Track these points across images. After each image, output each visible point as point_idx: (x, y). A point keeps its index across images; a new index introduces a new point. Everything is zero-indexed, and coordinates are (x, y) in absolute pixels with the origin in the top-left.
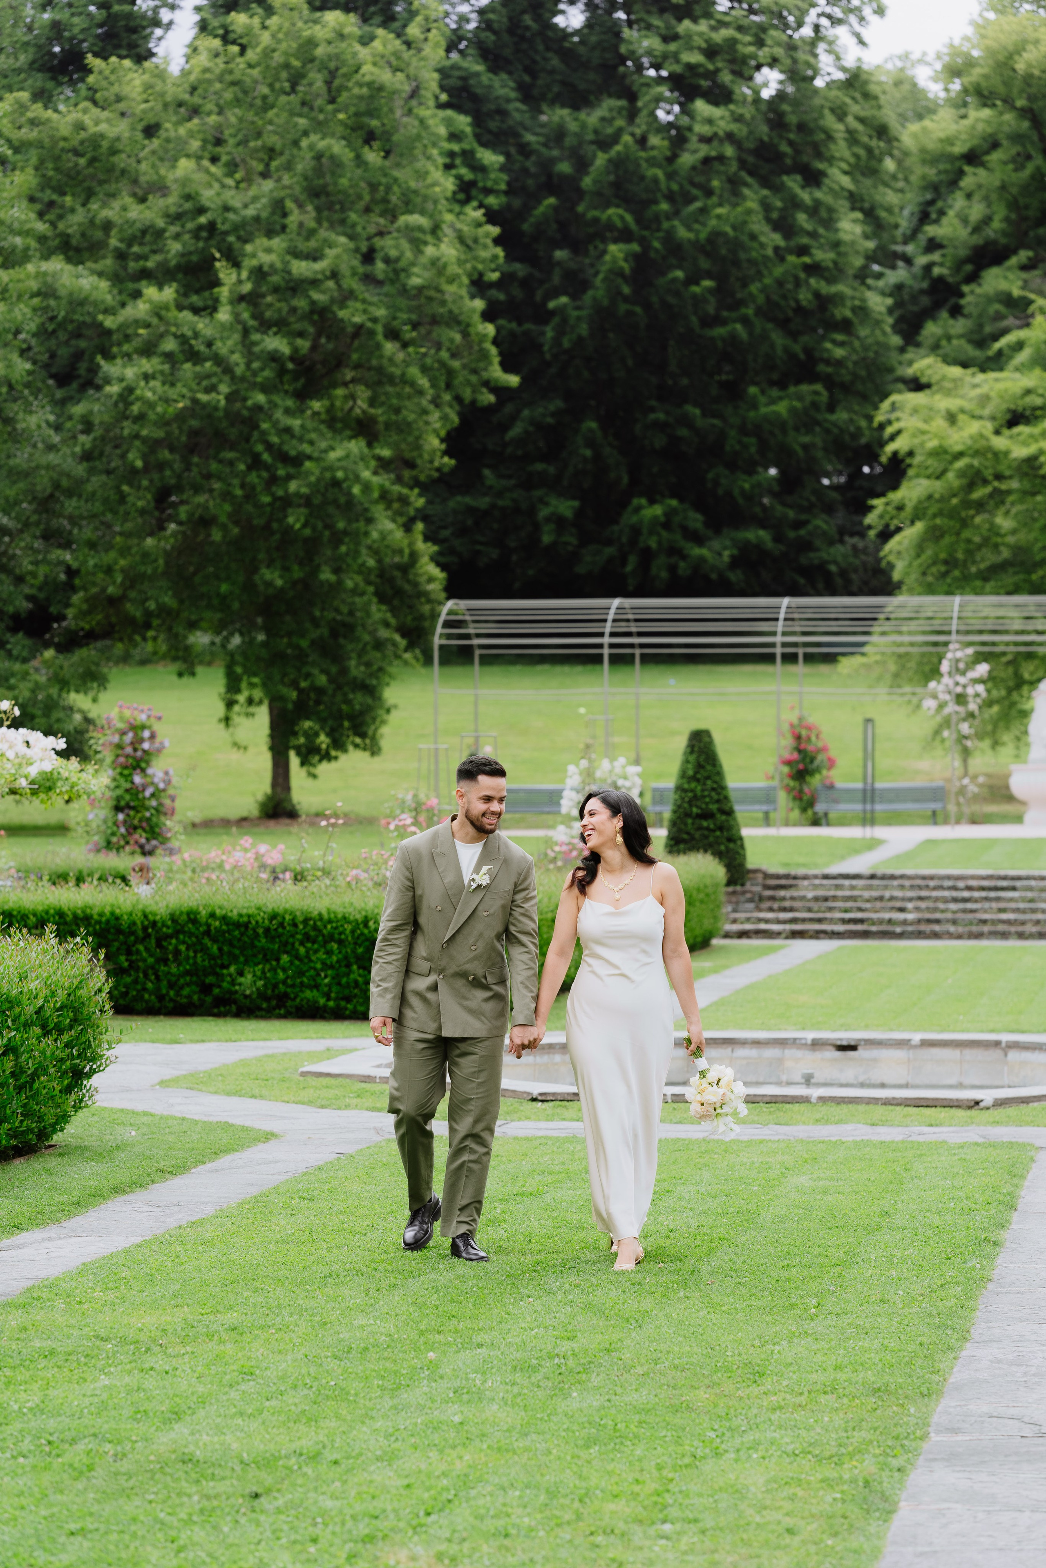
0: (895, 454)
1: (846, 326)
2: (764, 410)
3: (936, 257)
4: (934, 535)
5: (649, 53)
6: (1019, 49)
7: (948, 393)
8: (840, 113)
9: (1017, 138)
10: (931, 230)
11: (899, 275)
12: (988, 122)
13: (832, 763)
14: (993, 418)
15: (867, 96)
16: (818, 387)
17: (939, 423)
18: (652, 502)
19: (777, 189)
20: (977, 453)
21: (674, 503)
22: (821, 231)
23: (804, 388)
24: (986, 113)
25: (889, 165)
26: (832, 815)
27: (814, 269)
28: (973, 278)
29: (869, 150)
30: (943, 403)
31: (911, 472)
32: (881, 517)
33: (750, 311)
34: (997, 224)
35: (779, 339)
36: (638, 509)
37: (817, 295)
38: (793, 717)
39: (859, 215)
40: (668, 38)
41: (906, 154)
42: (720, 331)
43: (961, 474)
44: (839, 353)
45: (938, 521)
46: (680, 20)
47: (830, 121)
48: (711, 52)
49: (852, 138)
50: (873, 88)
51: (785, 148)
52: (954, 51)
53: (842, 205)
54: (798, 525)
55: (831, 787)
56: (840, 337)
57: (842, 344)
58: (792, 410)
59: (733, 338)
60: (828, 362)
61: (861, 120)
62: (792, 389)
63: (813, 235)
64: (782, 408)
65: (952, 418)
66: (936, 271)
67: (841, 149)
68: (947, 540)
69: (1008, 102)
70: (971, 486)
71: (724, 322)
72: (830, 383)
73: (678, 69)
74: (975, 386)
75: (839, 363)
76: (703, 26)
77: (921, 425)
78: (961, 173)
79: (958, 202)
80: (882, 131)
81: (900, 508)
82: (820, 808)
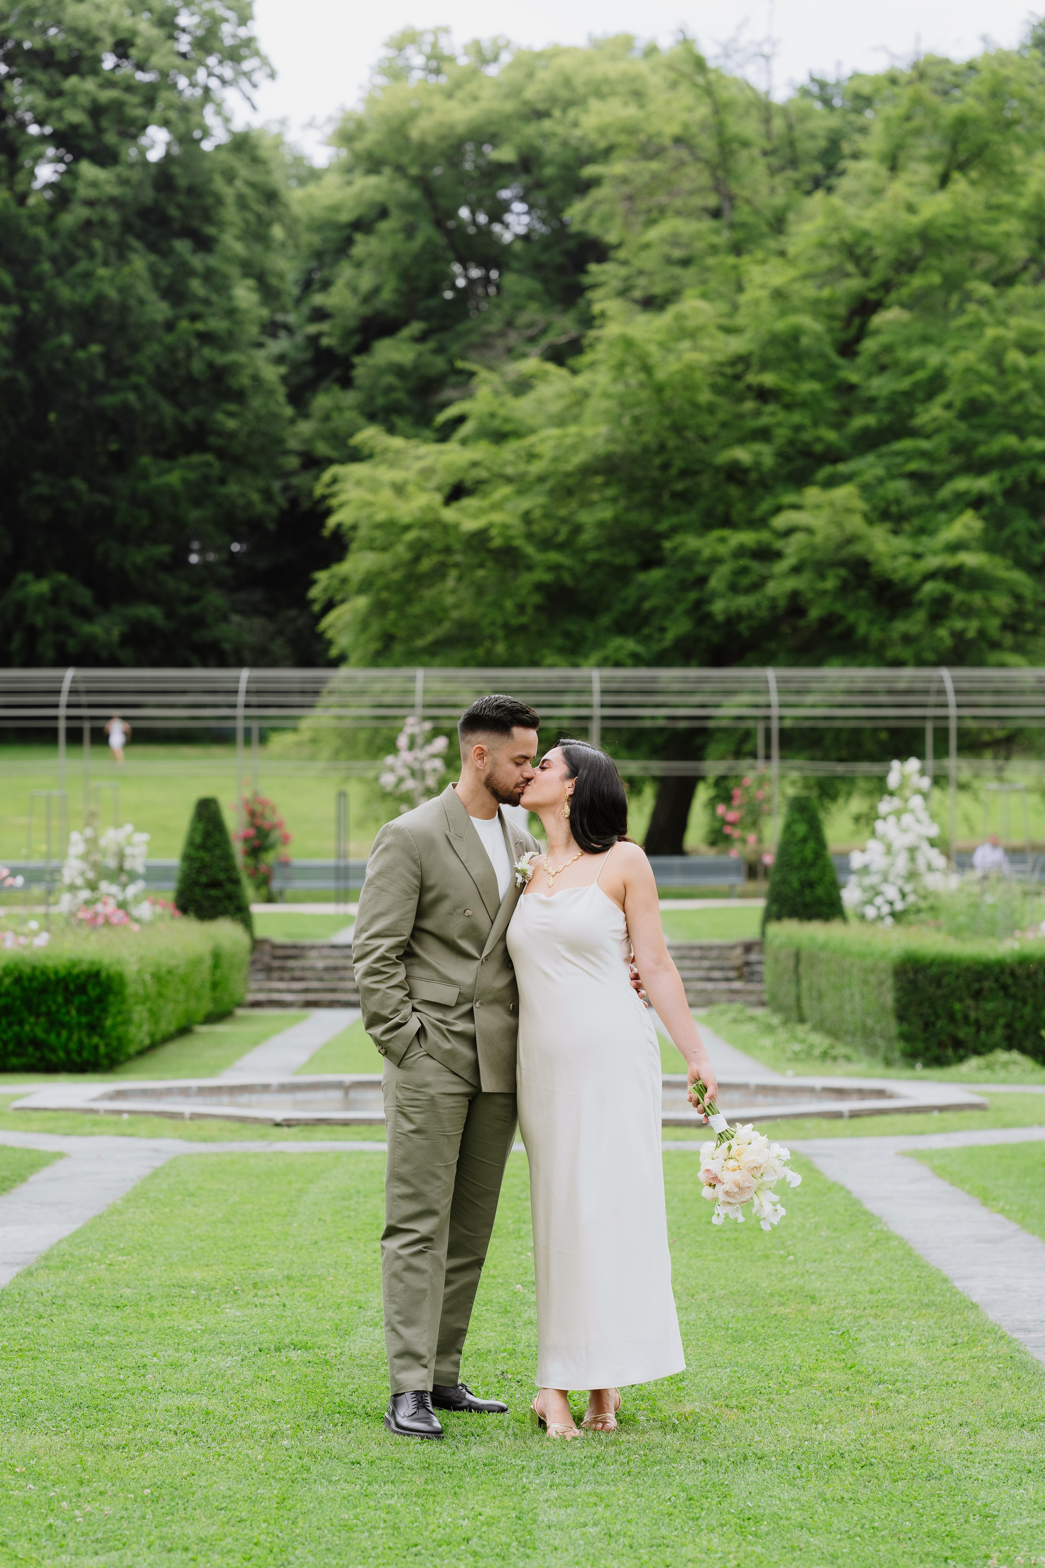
0: (339, 526)
1: (239, 396)
2: (155, 481)
3: (324, 326)
4: (380, 608)
5: (32, 108)
6: (413, 116)
7: (392, 465)
8: (230, 177)
9: (409, 207)
10: (318, 299)
11: (280, 345)
12: (377, 188)
13: (286, 839)
14: (438, 489)
15: (256, 160)
16: (209, 457)
17: (387, 495)
18: (39, 575)
19: (165, 253)
20: (425, 526)
21: (63, 577)
22: (214, 298)
23: (196, 458)
24: (373, 180)
25: (277, 232)
26: (288, 893)
27: (206, 338)
28: (363, 348)
29: (259, 217)
30: (386, 474)
31: (354, 546)
32: (325, 590)
33: (141, 380)
34: (387, 295)
35: (168, 410)
36: (24, 584)
37: (211, 365)
38: (247, 794)
39: (251, 282)
40: (54, 93)
41: (296, 220)
42: (109, 400)
43: (411, 546)
44: (231, 424)
45: (385, 595)
46: (67, 75)
47: (219, 184)
48: (96, 111)
49: (242, 203)
50: (263, 153)
51: (173, 212)
52: (347, 117)
53: (234, 271)
54: (190, 600)
55: (285, 864)
56: (232, 407)
57: (231, 415)
58: (185, 481)
59: (126, 408)
60: (220, 434)
61: (252, 185)
62: (183, 460)
63: (207, 302)
64: (174, 478)
65: (399, 489)
66: (325, 342)
67: (230, 213)
68: (392, 615)
69: (400, 169)
70: (417, 559)
71: (113, 391)
72: (221, 454)
73: (61, 126)
74: (419, 458)
75: (232, 435)
76: (90, 85)
77: (369, 497)
78: (349, 242)
79: (345, 272)
80: (271, 197)
81: (344, 581)
82: (276, 885)
